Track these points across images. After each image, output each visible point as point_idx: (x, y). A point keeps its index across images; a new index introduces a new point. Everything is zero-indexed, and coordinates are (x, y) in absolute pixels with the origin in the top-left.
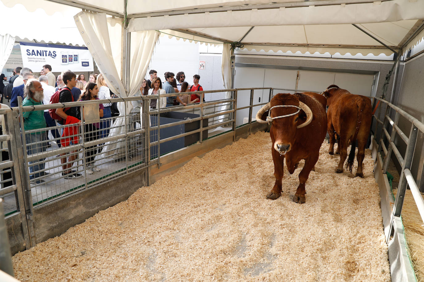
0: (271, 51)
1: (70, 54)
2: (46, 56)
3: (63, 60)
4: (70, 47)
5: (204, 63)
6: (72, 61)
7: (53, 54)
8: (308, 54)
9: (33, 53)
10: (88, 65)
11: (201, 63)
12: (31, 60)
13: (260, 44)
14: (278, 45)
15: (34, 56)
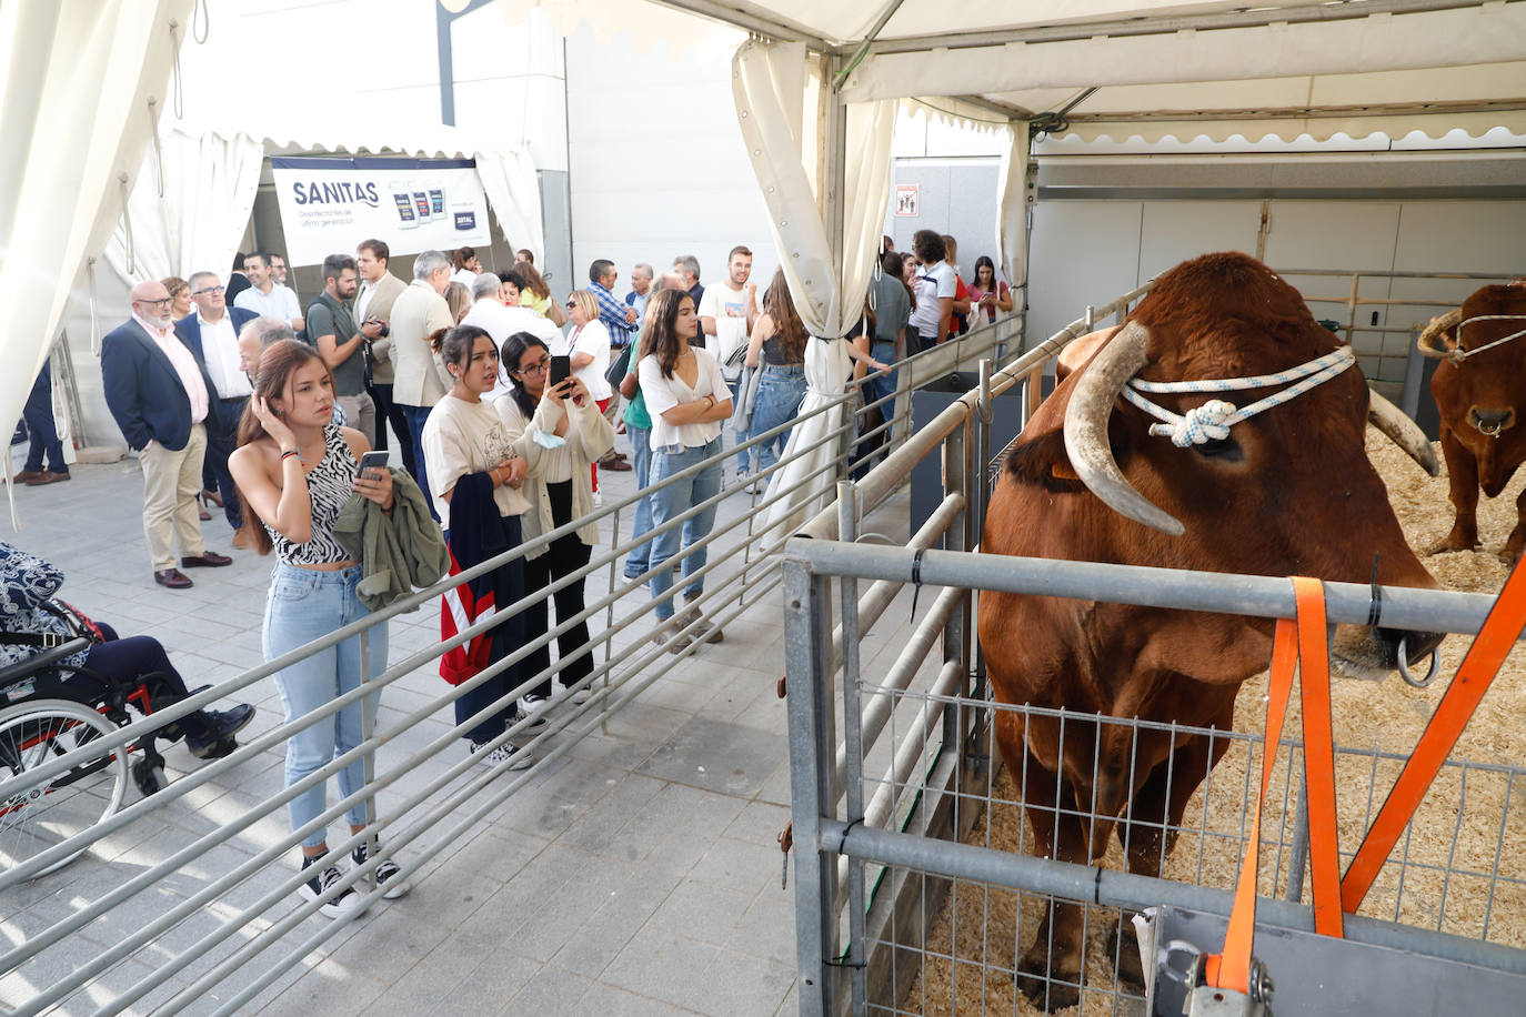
0: (1169, 140)
1: (419, 191)
2: (352, 200)
3: (401, 211)
4: (421, 163)
5: (910, 193)
6: (428, 214)
7: (367, 194)
8: (1305, 141)
9: (315, 195)
10: (472, 226)
11: (902, 195)
12: (309, 219)
13: (1129, 118)
14: (1197, 117)
15: (316, 202)
